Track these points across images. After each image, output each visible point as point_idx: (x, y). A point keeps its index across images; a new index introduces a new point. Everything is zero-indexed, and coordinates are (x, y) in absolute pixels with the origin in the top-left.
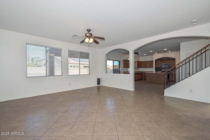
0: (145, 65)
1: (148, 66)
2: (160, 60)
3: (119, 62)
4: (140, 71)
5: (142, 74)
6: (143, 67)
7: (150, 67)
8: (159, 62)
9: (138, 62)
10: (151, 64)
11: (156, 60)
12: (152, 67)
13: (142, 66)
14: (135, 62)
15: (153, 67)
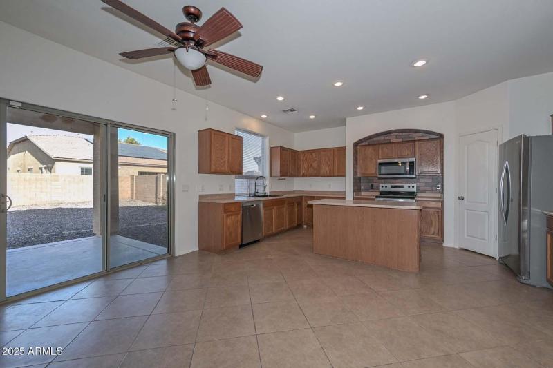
0: (315, 164)
1: (325, 169)
2: (373, 145)
3: (171, 138)
4: (295, 189)
5: (300, 204)
6: (304, 176)
7: (330, 175)
8: (370, 150)
9: (283, 149)
10: (336, 160)
11: (356, 145)
12: (342, 174)
13: (302, 171)
14: (272, 149)
15: (344, 176)
